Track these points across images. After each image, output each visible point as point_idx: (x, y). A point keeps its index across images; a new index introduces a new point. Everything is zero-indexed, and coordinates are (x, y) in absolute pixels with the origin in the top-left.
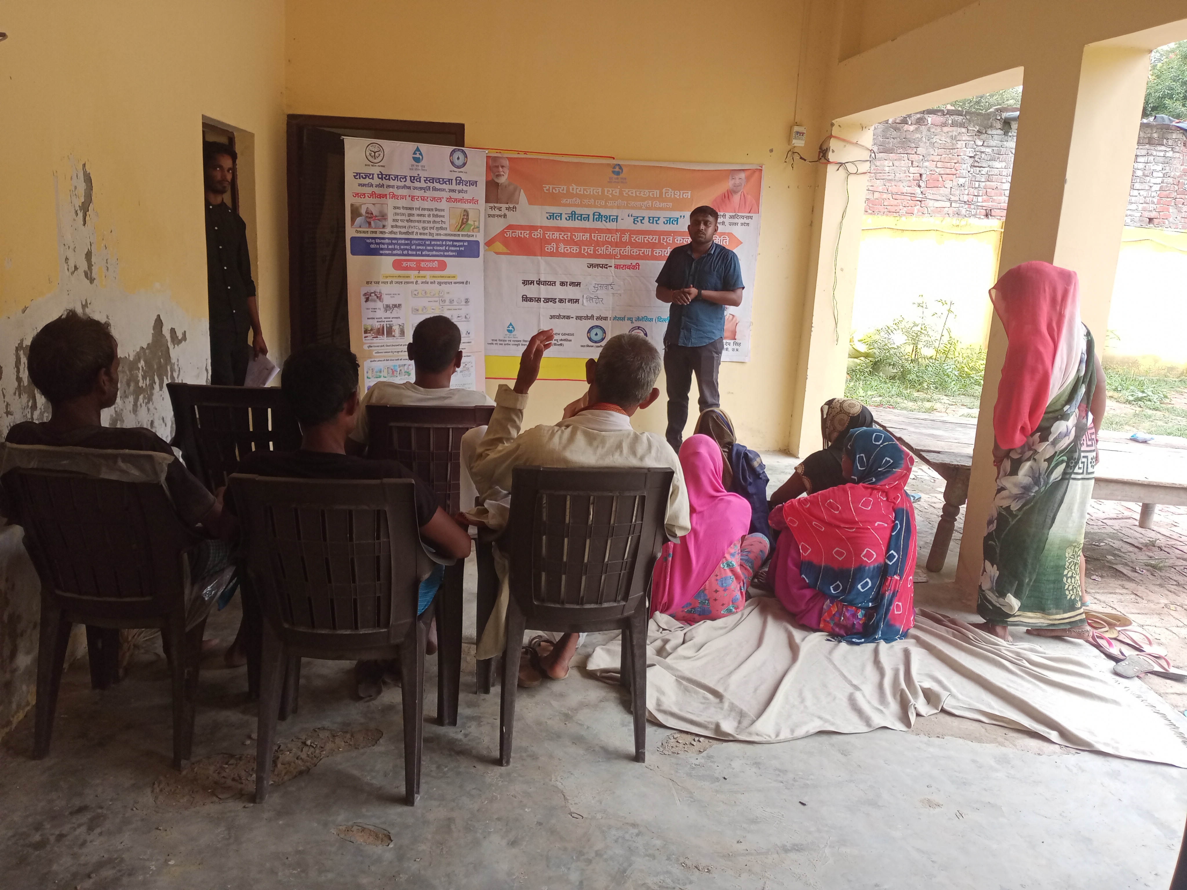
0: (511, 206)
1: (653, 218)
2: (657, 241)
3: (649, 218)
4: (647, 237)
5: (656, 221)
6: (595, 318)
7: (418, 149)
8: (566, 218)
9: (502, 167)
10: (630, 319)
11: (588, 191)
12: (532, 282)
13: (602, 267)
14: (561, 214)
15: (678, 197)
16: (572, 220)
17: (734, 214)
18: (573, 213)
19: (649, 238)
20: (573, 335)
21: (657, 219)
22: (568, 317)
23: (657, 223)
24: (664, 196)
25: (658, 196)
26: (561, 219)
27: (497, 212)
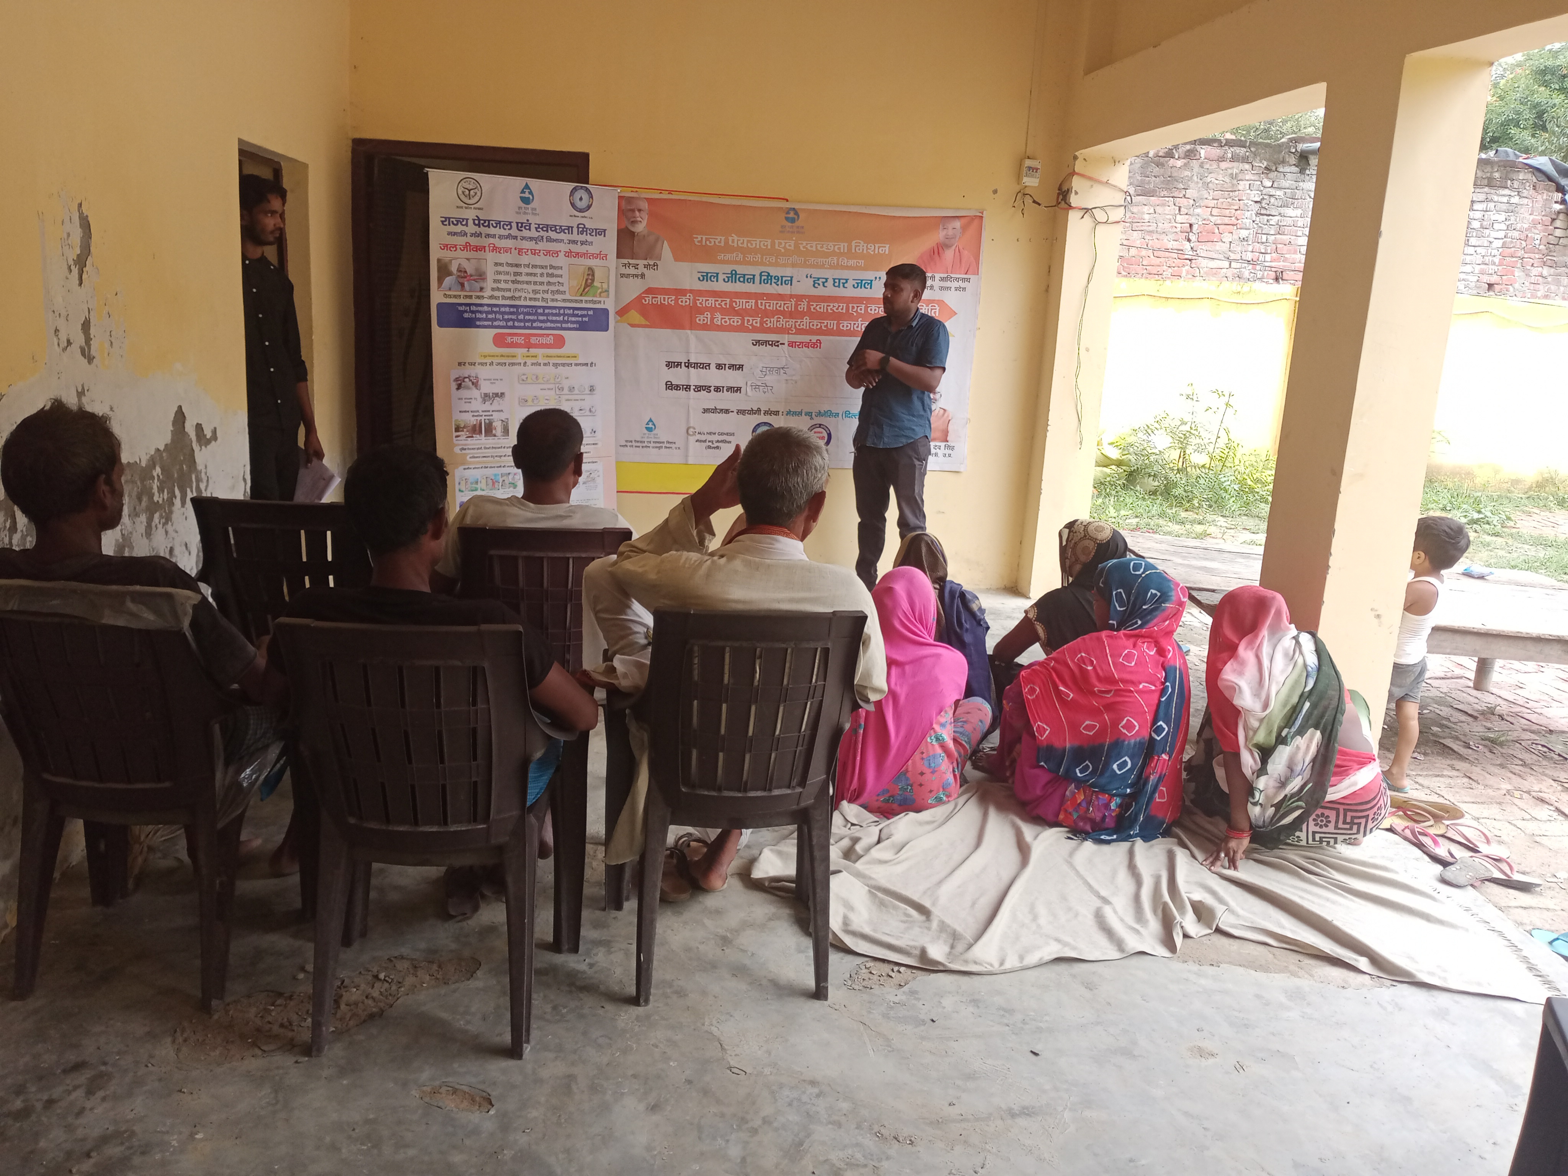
0: (652, 263)
1: (839, 280)
2: (844, 311)
3: (834, 279)
4: (832, 305)
5: (844, 284)
6: (762, 412)
7: (527, 186)
8: (724, 280)
9: (640, 210)
10: (809, 414)
11: (754, 243)
12: (679, 364)
13: (771, 345)
14: (717, 274)
15: (872, 253)
16: (732, 282)
17: (945, 275)
18: (734, 272)
19: (834, 306)
20: (733, 434)
21: (844, 281)
22: (727, 411)
23: (844, 286)
24: (853, 251)
25: (846, 251)
26: (717, 281)
27: (632, 271)
